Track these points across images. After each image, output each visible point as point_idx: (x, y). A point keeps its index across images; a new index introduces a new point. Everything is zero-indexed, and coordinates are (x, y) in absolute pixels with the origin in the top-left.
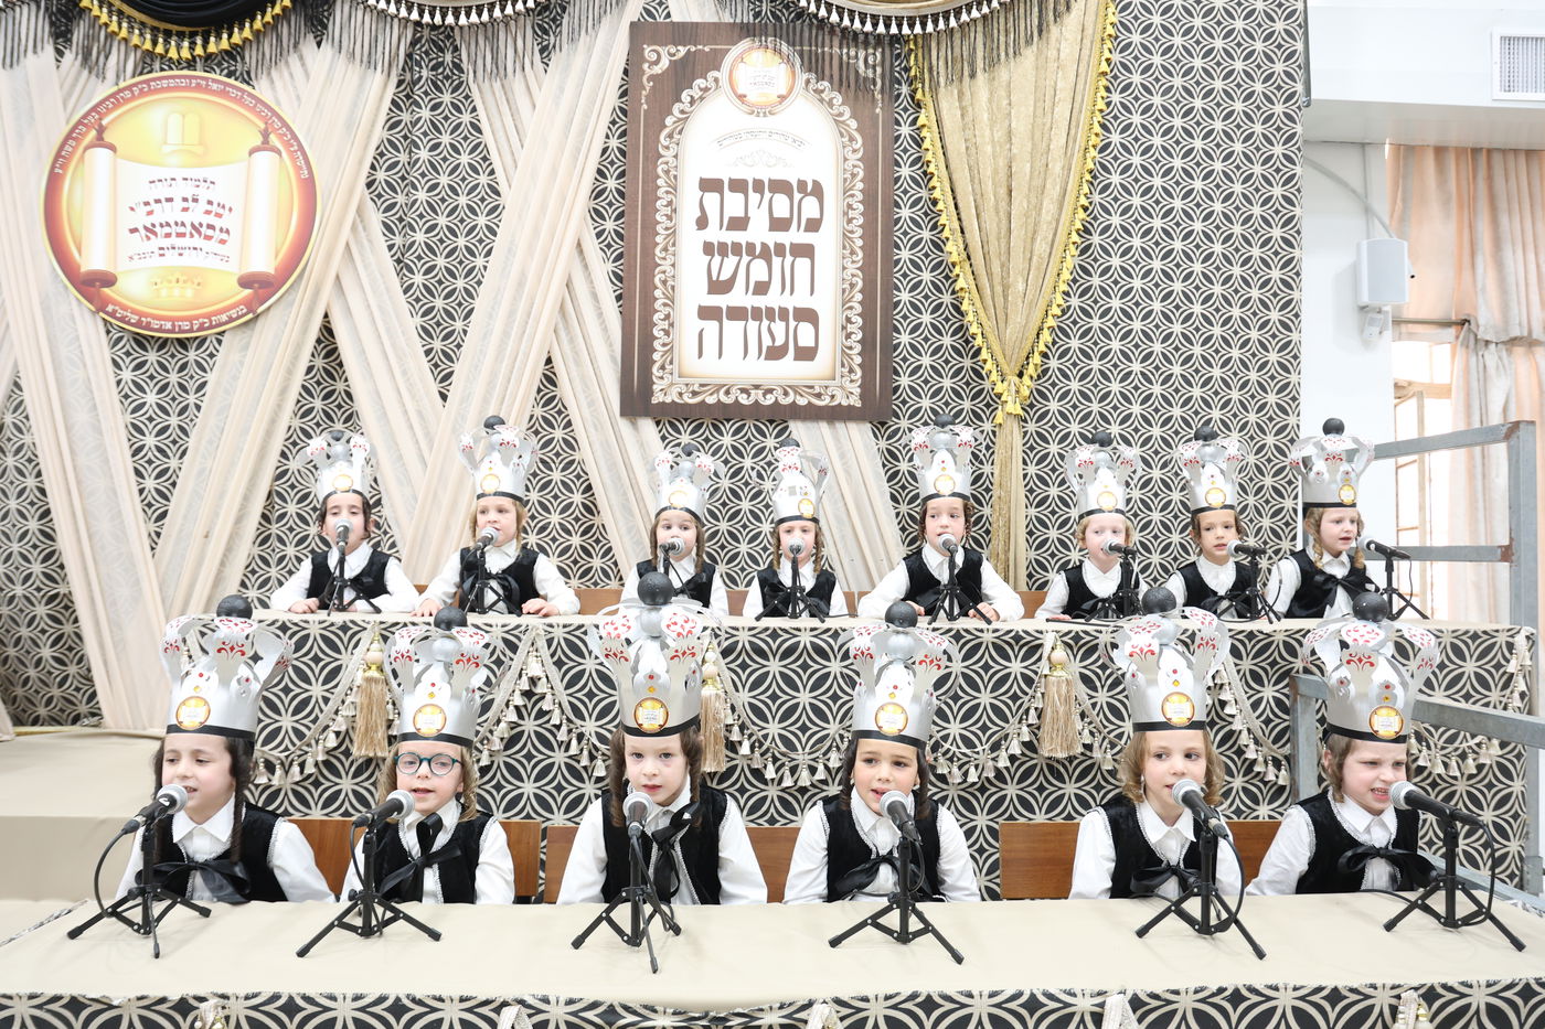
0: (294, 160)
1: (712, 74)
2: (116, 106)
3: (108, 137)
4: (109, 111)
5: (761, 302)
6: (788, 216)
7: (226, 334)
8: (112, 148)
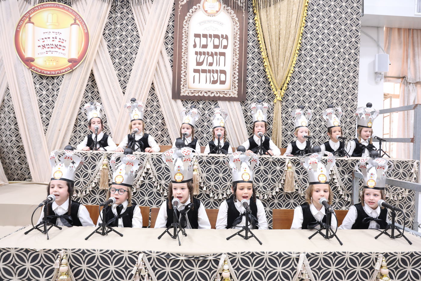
0: (83, 27)
1: (198, 5)
2: (34, 11)
3: (32, 20)
4: (32, 13)
5: (211, 68)
6: (218, 44)
7: (65, 75)
8: (33, 23)
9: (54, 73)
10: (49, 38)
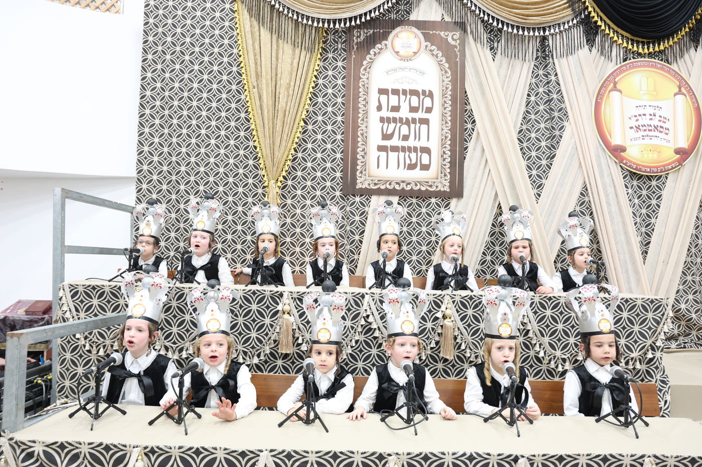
9: (655, 170)
10: (644, 115)
